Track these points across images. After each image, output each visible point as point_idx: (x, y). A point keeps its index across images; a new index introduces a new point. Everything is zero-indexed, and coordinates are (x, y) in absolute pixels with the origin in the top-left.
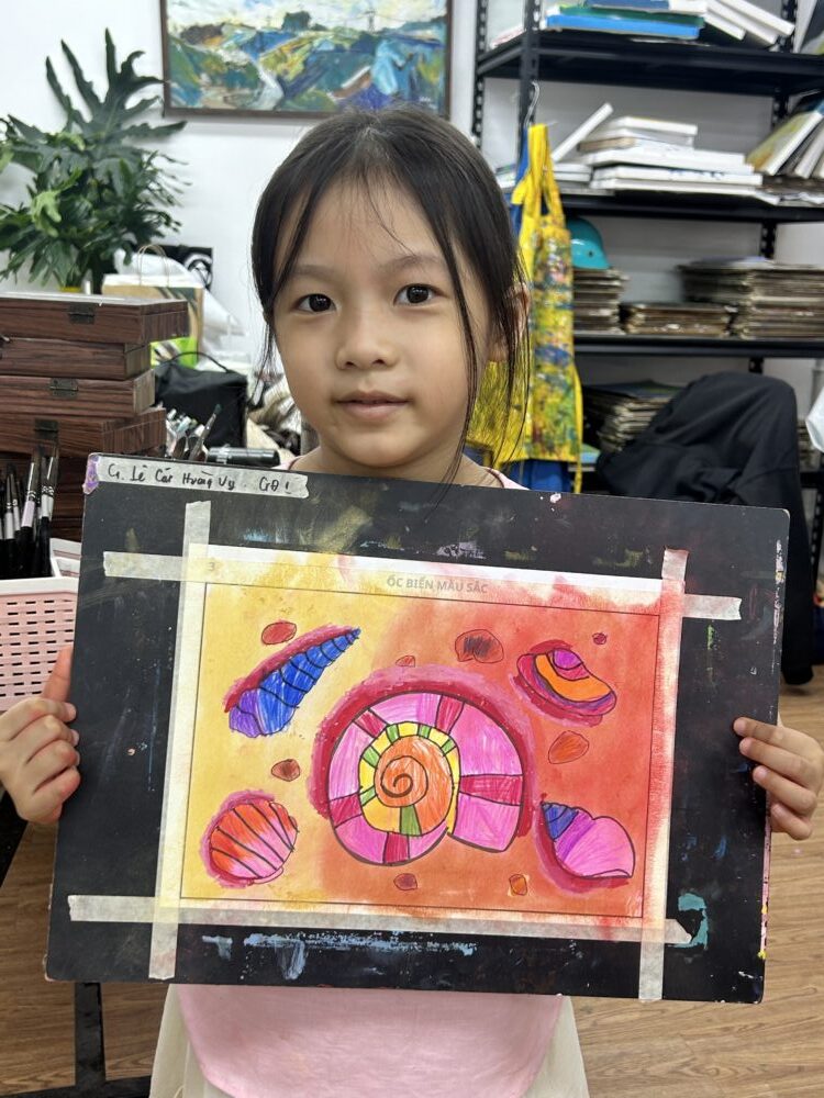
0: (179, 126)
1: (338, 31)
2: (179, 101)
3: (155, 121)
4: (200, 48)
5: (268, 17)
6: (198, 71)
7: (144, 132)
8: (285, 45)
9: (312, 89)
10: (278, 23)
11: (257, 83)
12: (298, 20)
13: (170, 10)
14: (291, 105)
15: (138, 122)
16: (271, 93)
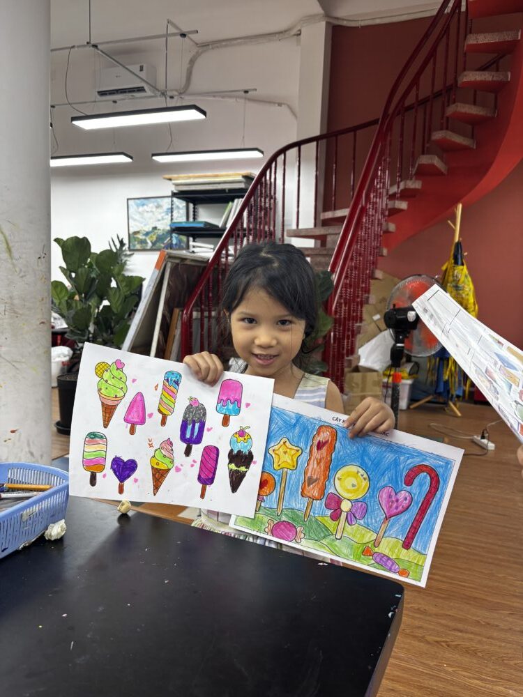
0: (133, 254)
1: (163, 230)
2: (132, 248)
3: (128, 253)
4: (136, 236)
5: (148, 228)
6: (135, 241)
7: (126, 255)
8: (152, 234)
9: (158, 244)
10: (151, 229)
11: (146, 243)
12: (155, 228)
13: (131, 229)
14: (154, 247)
15: (124, 253)
16: (150, 245)
